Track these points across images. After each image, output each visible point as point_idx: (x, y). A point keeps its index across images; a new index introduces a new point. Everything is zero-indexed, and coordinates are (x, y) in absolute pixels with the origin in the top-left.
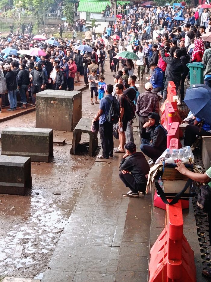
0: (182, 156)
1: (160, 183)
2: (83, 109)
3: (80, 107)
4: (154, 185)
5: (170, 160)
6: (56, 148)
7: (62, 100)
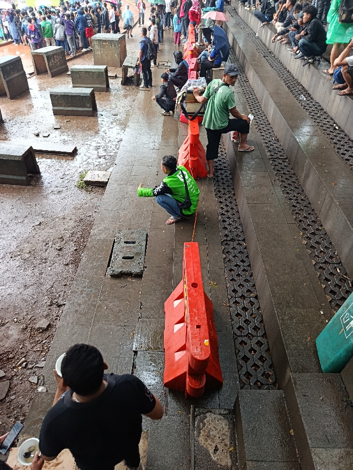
0: (199, 85)
1: (184, 105)
2: (127, 49)
3: (125, 46)
4: (180, 107)
6: (111, 81)
7: (111, 42)
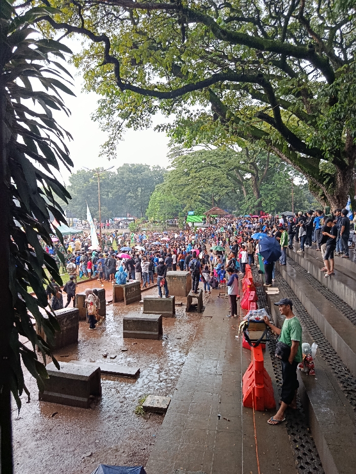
0: (260, 315)
1: (247, 333)
5: (253, 318)
7: (179, 277)
